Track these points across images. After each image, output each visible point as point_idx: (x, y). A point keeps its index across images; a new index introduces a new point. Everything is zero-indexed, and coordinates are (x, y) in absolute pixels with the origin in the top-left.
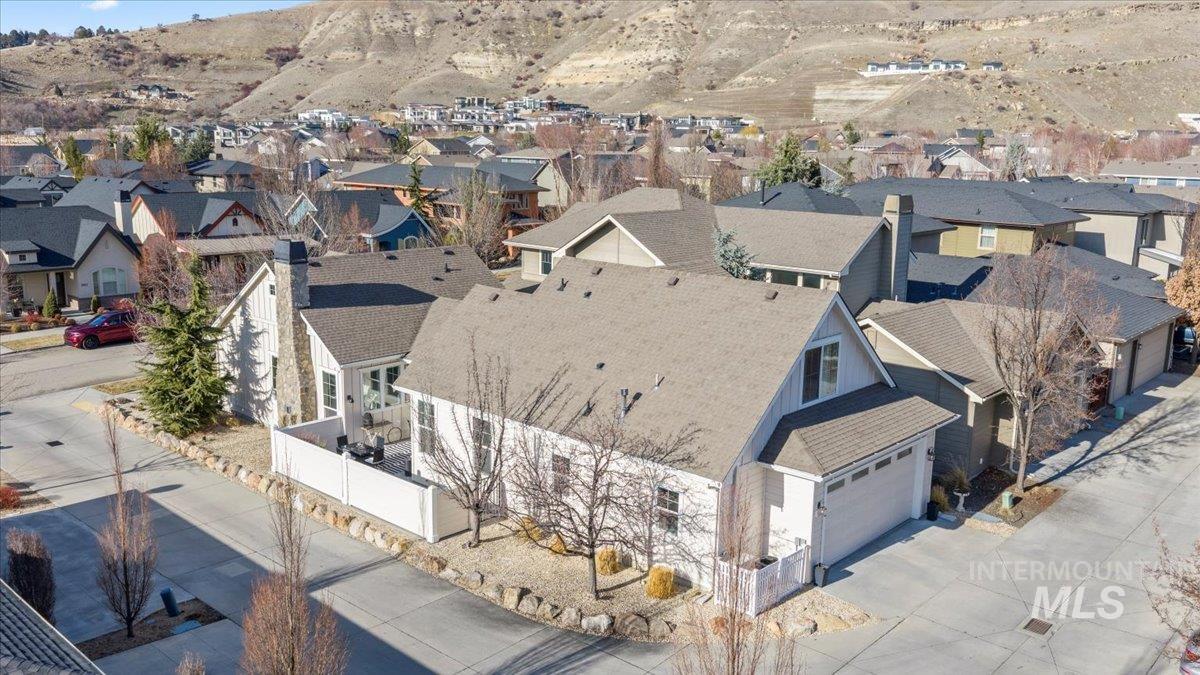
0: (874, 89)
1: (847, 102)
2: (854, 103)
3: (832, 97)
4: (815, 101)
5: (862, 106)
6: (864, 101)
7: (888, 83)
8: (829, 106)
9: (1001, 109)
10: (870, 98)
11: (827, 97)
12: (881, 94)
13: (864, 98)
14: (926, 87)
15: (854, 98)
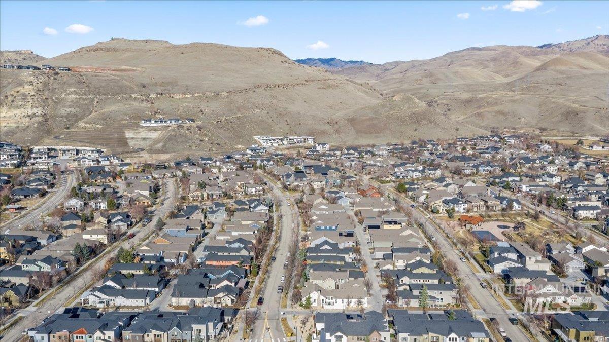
0: (150, 133)
1: (141, 138)
2: (144, 139)
3: (134, 136)
4: (127, 138)
5: (148, 140)
6: (148, 138)
7: (156, 130)
8: (134, 140)
9: (201, 141)
10: (150, 137)
11: (132, 136)
12: (154, 135)
13: (147, 137)
14: (172, 133)
15: (144, 137)
